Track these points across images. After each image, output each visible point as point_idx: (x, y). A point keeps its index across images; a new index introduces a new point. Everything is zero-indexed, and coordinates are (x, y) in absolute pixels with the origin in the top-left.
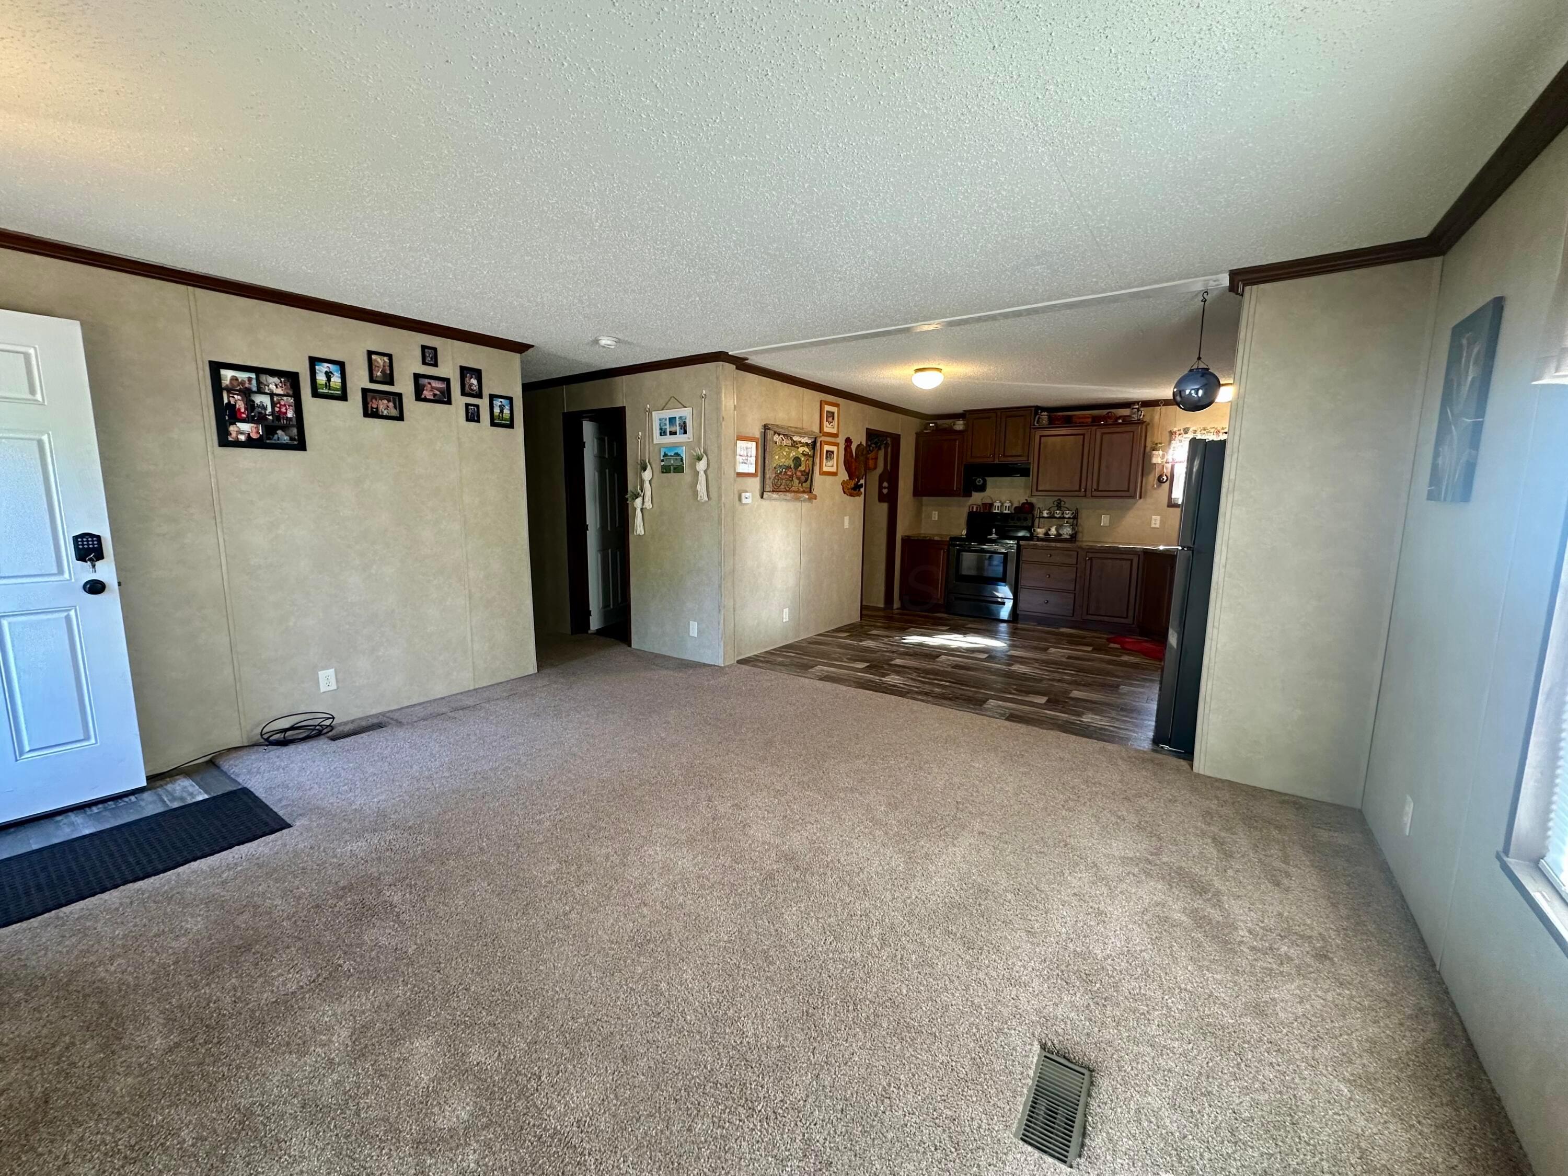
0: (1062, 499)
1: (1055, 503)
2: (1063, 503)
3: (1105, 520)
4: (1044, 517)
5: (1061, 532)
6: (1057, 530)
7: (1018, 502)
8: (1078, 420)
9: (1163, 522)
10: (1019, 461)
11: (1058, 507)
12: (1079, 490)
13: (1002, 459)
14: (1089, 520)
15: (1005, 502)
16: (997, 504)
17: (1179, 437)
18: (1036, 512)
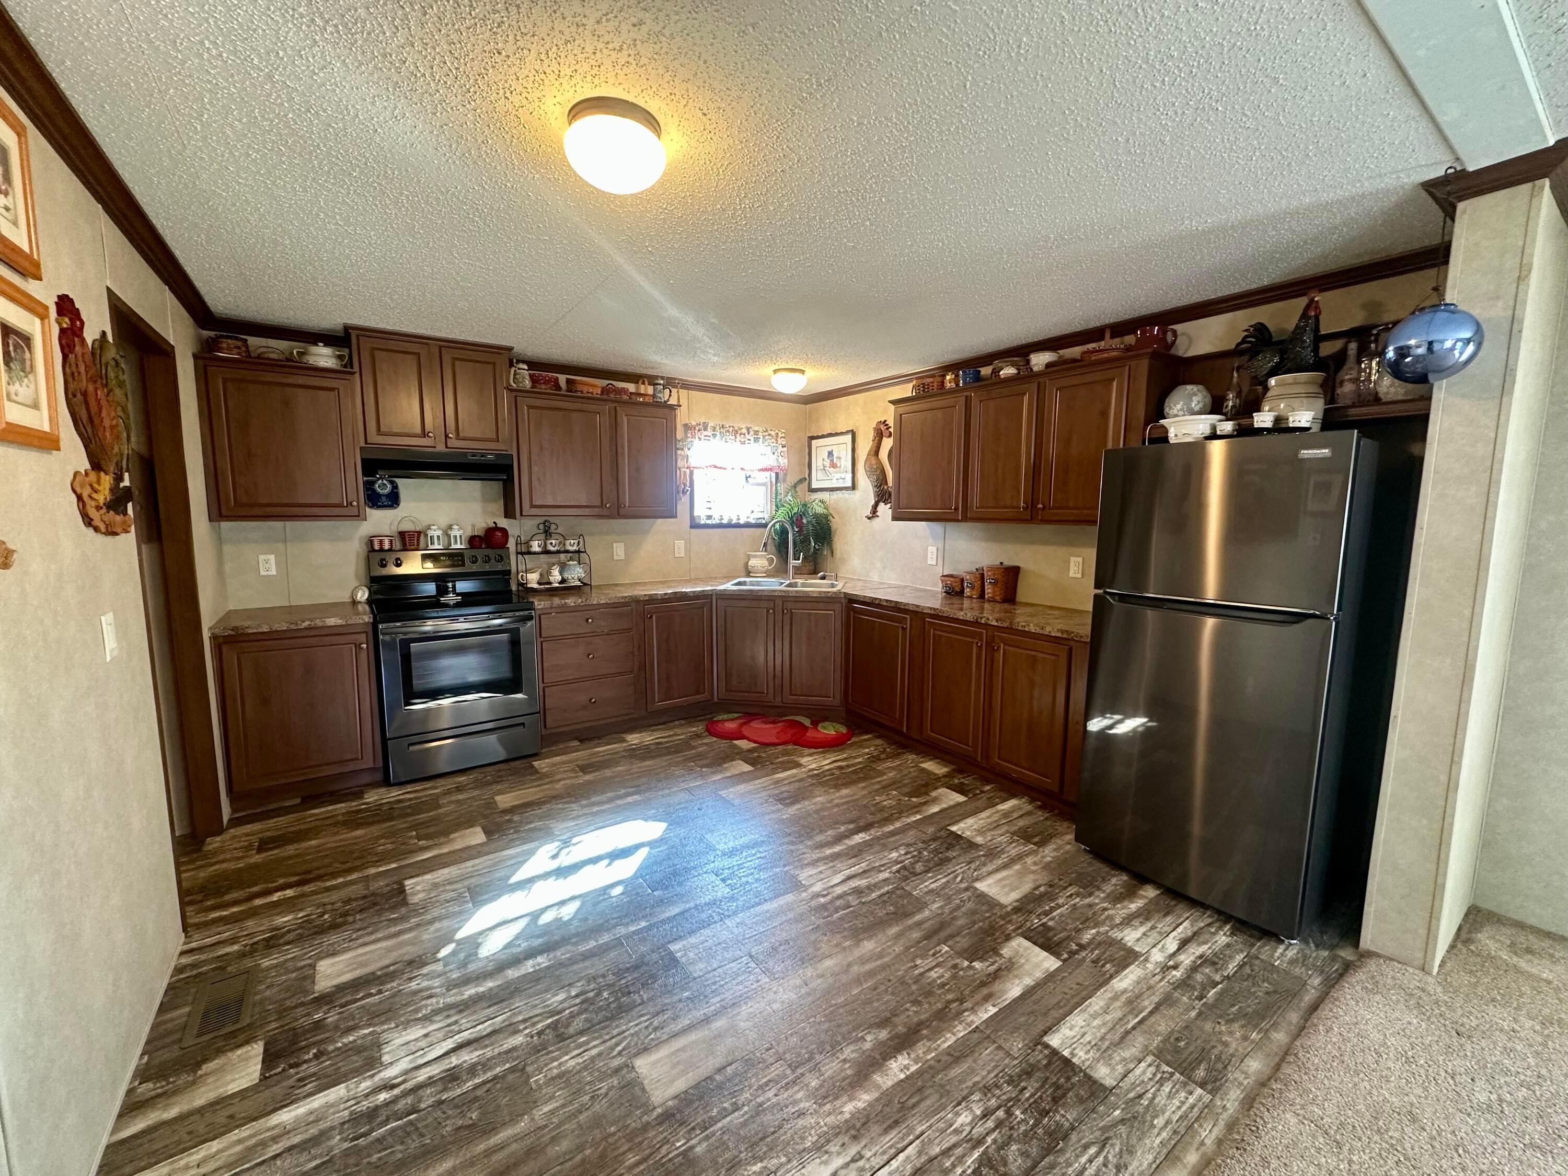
0: (552, 520)
1: (541, 527)
2: (553, 527)
3: (619, 551)
4: (535, 553)
5: (566, 576)
6: (561, 573)
7: (473, 526)
8: (579, 387)
9: (688, 550)
10: (490, 450)
11: (547, 533)
12: (602, 506)
13: (453, 443)
14: (595, 554)
15: (450, 527)
16: (435, 532)
17: (698, 435)
18: (511, 544)
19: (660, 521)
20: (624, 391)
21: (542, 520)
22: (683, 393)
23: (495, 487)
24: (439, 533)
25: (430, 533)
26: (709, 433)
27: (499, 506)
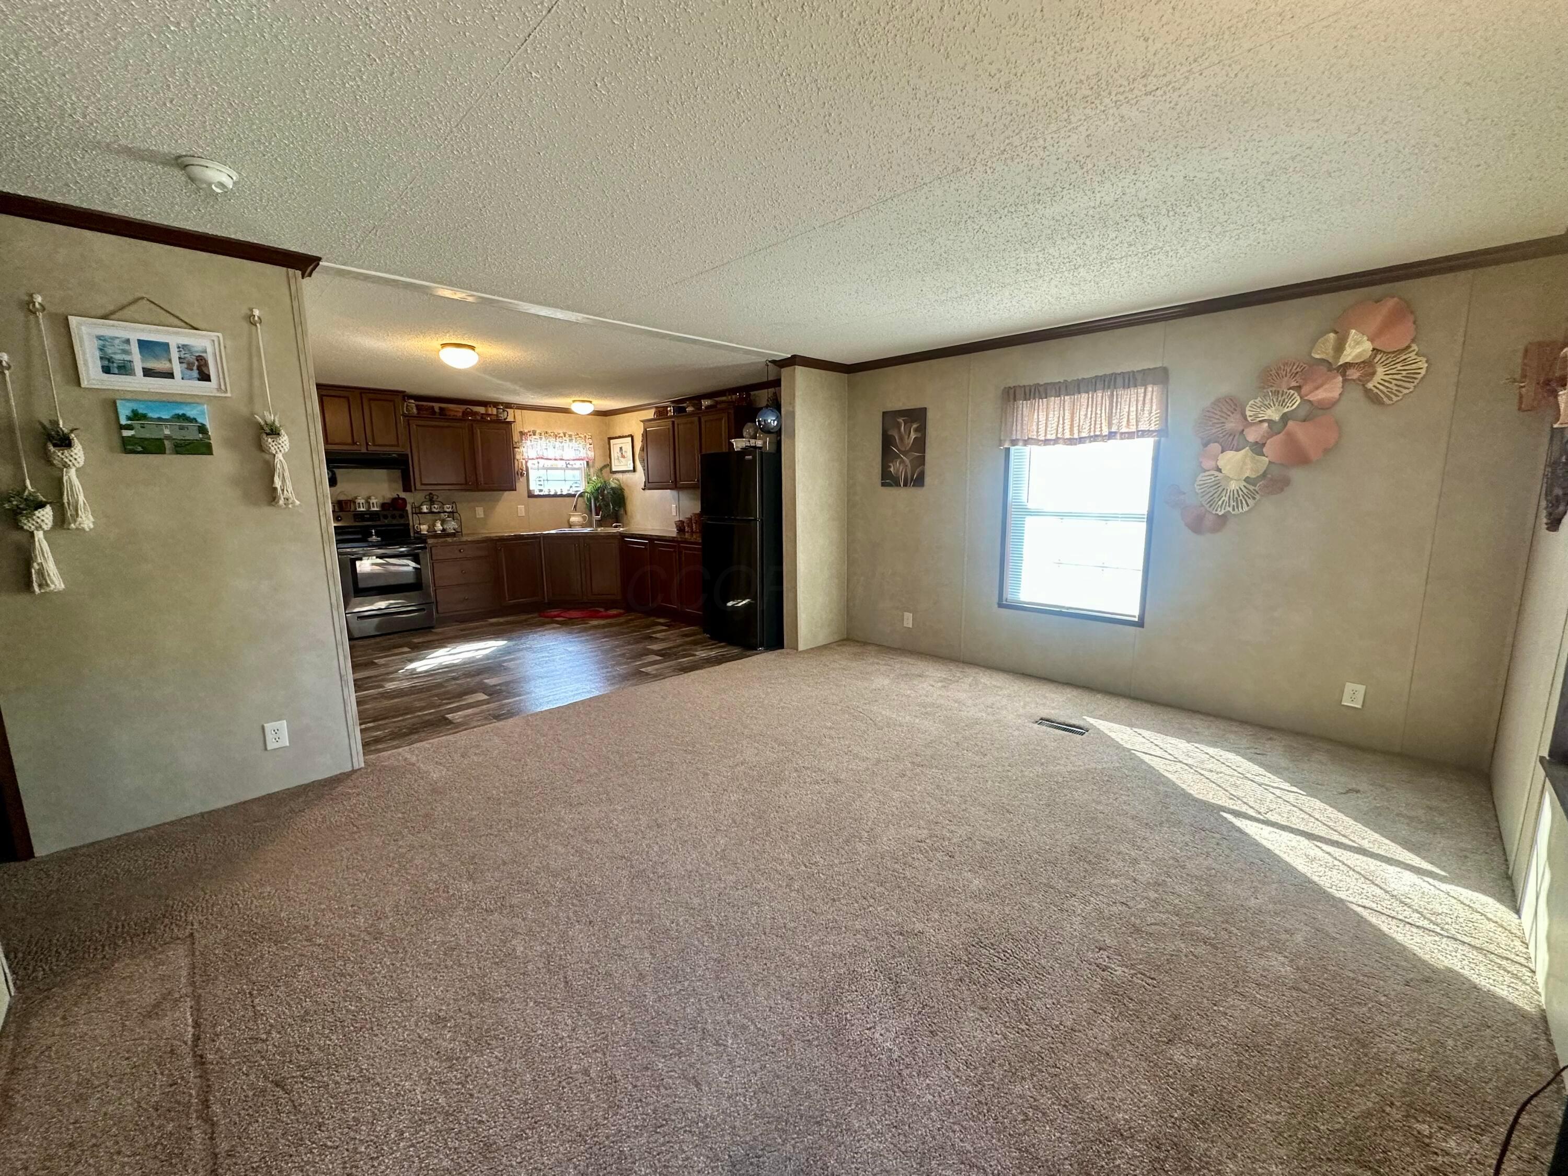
0: (434, 493)
1: (428, 497)
2: (435, 497)
3: (480, 512)
4: (424, 513)
5: (445, 526)
6: (442, 525)
7: (384, 497)
8: (448, 413)
9: (527, 511)
10: (394, 451)
11: (432, 502)
12: (466, 483)
13: (371, 448)
14: (464, 513)
15: (369, 498)
16: (361, 501)
17: (529, 438)
18: (409, 508)
19: (506, 493)
20: (476, 413)
21: (428, 493)
22: (518, 412)
23: (397, 473)
24: (363, 501)
25: (358, 501)
26: (537, 436)
27: (399, 485)
